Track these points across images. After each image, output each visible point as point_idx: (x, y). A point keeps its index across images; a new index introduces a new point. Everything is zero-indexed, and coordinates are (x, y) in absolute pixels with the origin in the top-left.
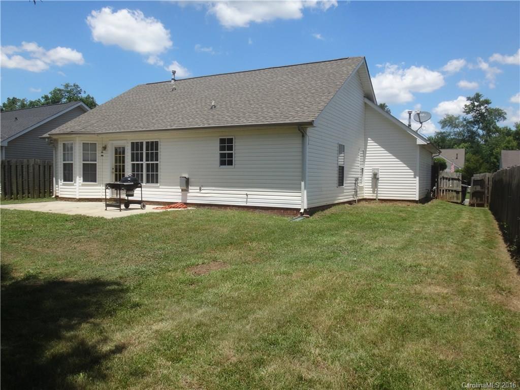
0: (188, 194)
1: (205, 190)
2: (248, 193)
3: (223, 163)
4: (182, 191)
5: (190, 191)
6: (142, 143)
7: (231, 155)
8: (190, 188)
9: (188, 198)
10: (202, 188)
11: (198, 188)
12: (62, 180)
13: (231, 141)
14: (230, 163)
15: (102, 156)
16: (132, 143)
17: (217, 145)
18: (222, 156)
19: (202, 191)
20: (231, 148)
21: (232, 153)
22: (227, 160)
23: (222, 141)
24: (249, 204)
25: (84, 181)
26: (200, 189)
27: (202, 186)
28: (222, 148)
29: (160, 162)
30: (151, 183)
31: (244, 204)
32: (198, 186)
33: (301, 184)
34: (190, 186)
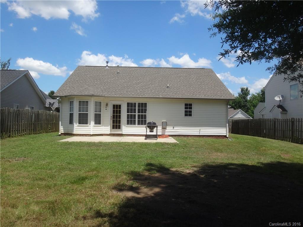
0: (166, 130)
1: (176, 128)
2: (201, 129)
3: (186, 115)
4: (162, 129)
5: (167, 129)
6: (135, 104)
7: (191, 112)
8: (167, 127)
9: (166, 132)
10: (174, 127)
11: (172, 127)
12: (78, 124)
13: (191, 105)
14: (190, 115)
15: (106, 109)
16: (127, 103)
17: (184, 106)
18: (186, 111)
19: (175, 129)
20: (191, 108)
21: (191, 111)
22: (188, 113)
23: (186, 105)
24: (201, 134)
25: (95, 124)
26: (173, 128)
27: (175, 126)
28: (186, 108)
29: (148, 114)
30: (141, 125)
31: (198, 134)
32: (172, 126)
33: (226, 125)
34: (167, 126)
